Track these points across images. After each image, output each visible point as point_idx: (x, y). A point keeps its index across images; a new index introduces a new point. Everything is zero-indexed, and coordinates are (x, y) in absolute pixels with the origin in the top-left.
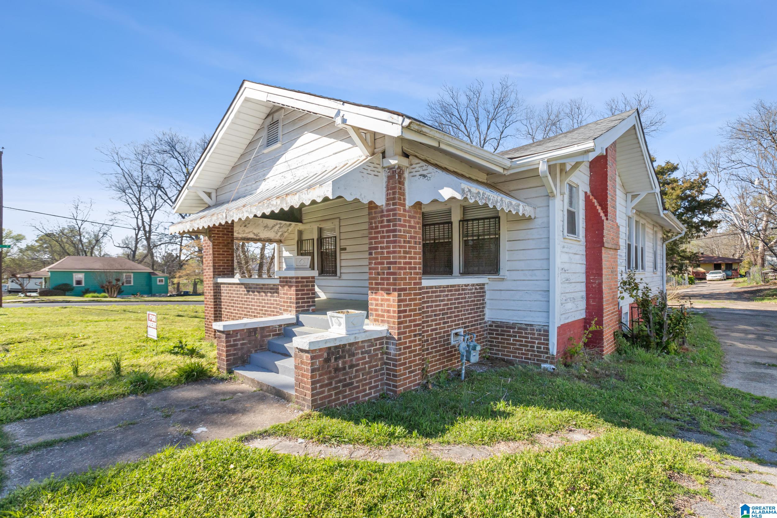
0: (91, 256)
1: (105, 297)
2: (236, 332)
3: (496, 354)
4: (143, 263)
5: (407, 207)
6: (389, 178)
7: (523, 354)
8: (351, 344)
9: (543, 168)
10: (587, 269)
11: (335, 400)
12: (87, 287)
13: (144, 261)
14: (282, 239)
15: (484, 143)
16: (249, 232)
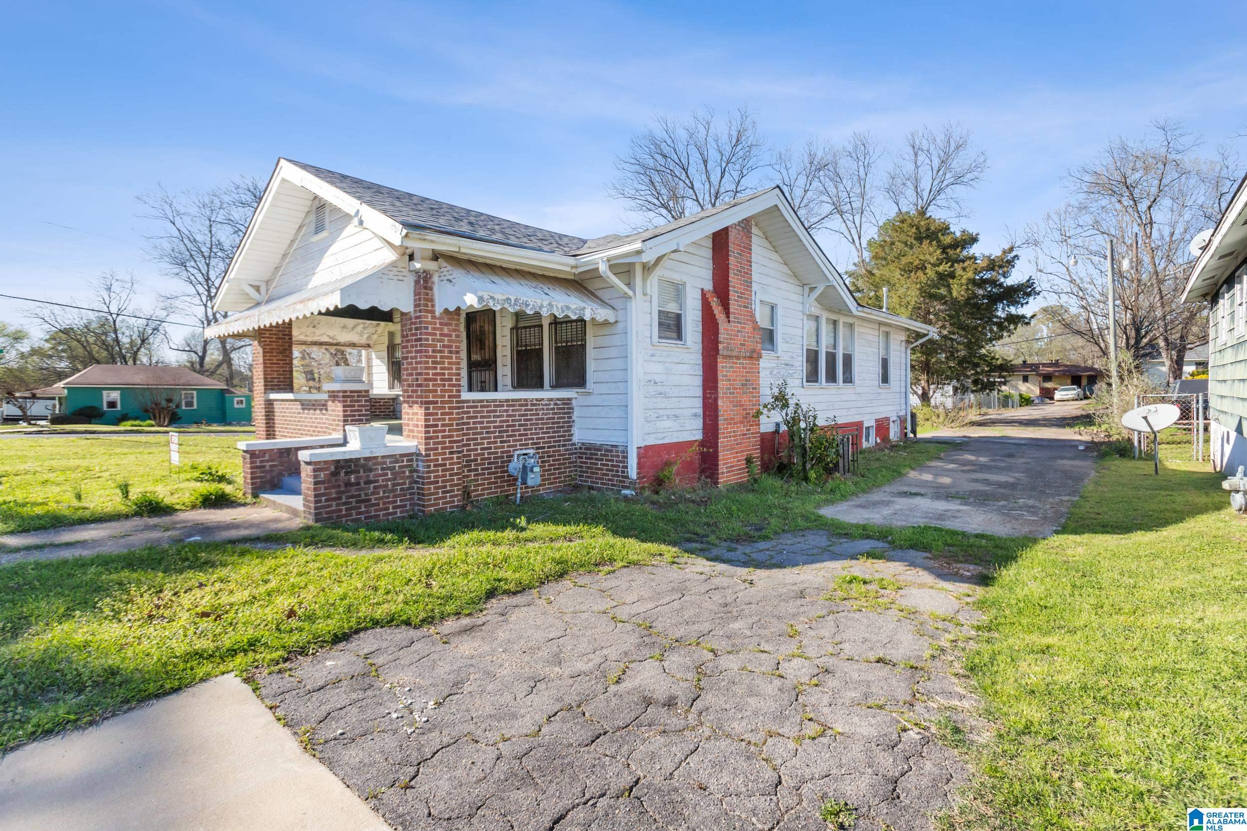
0: (135, 364)
1: (153, 426)
2: (264, 452)
3: (585, 481)
4: (215, 376)
5: (437, 314)
6: (417, 282)
7: (609, 480)
8: (366, 459)
9: (603, 268)
10: (703, 381)
11: (345, 516)
12: (125, 412)
13: (218, 372)
14: (371, 343)
15: (716, 198)
16: (322, 335)
